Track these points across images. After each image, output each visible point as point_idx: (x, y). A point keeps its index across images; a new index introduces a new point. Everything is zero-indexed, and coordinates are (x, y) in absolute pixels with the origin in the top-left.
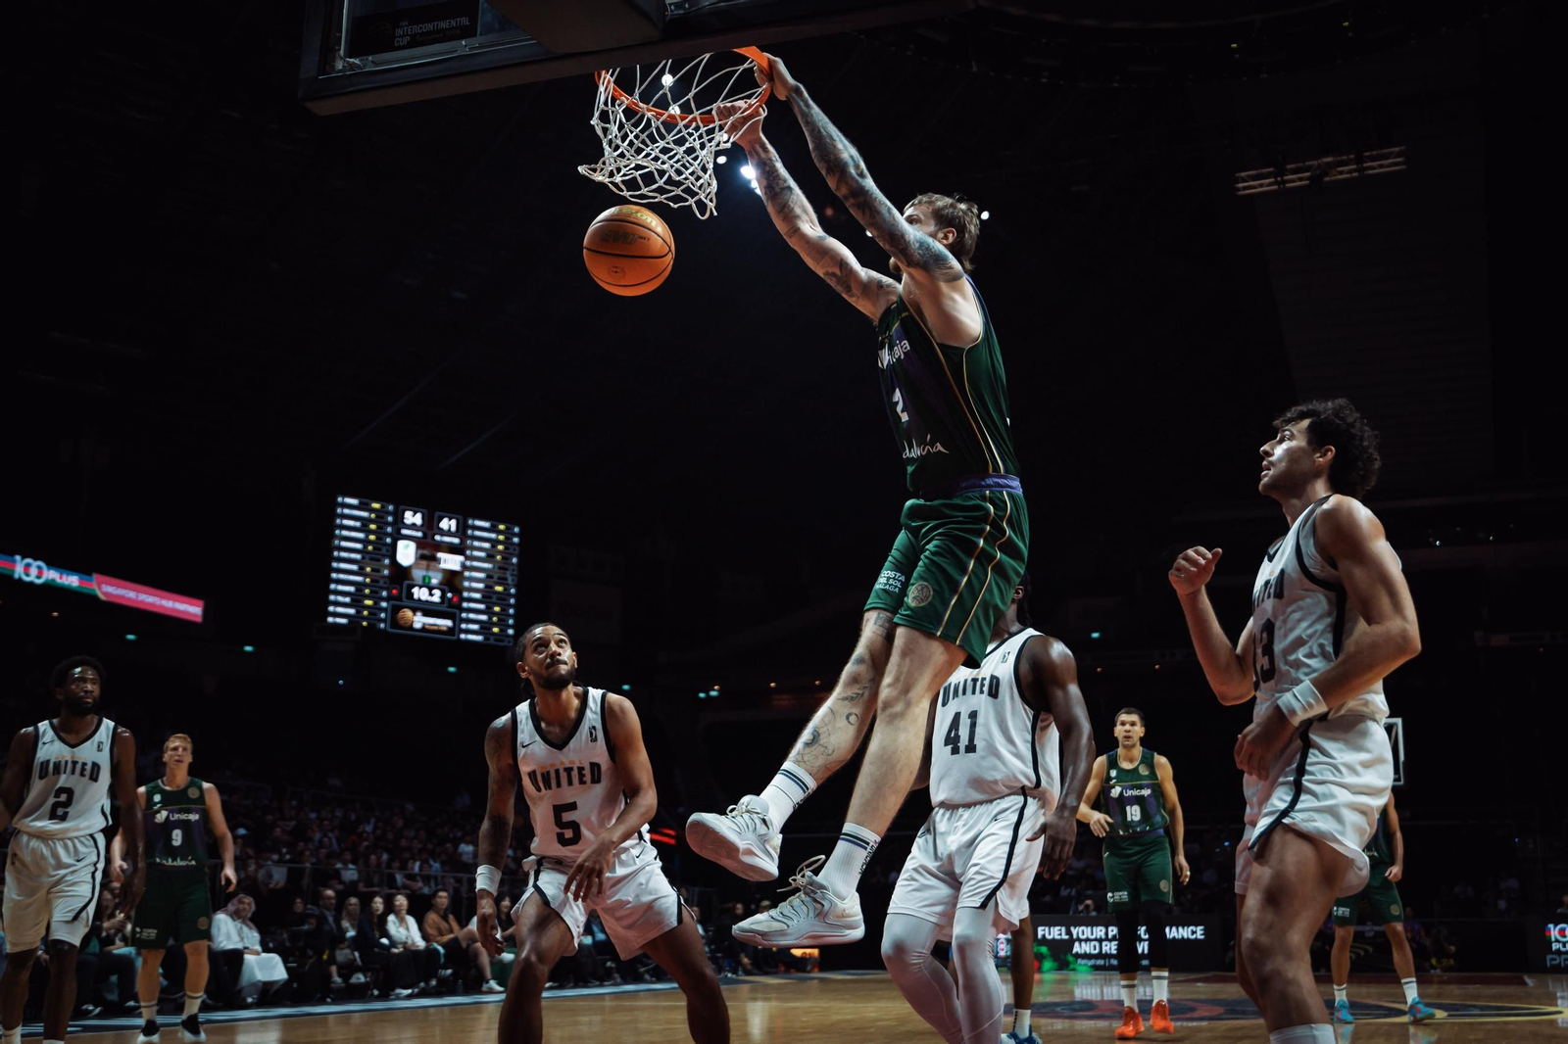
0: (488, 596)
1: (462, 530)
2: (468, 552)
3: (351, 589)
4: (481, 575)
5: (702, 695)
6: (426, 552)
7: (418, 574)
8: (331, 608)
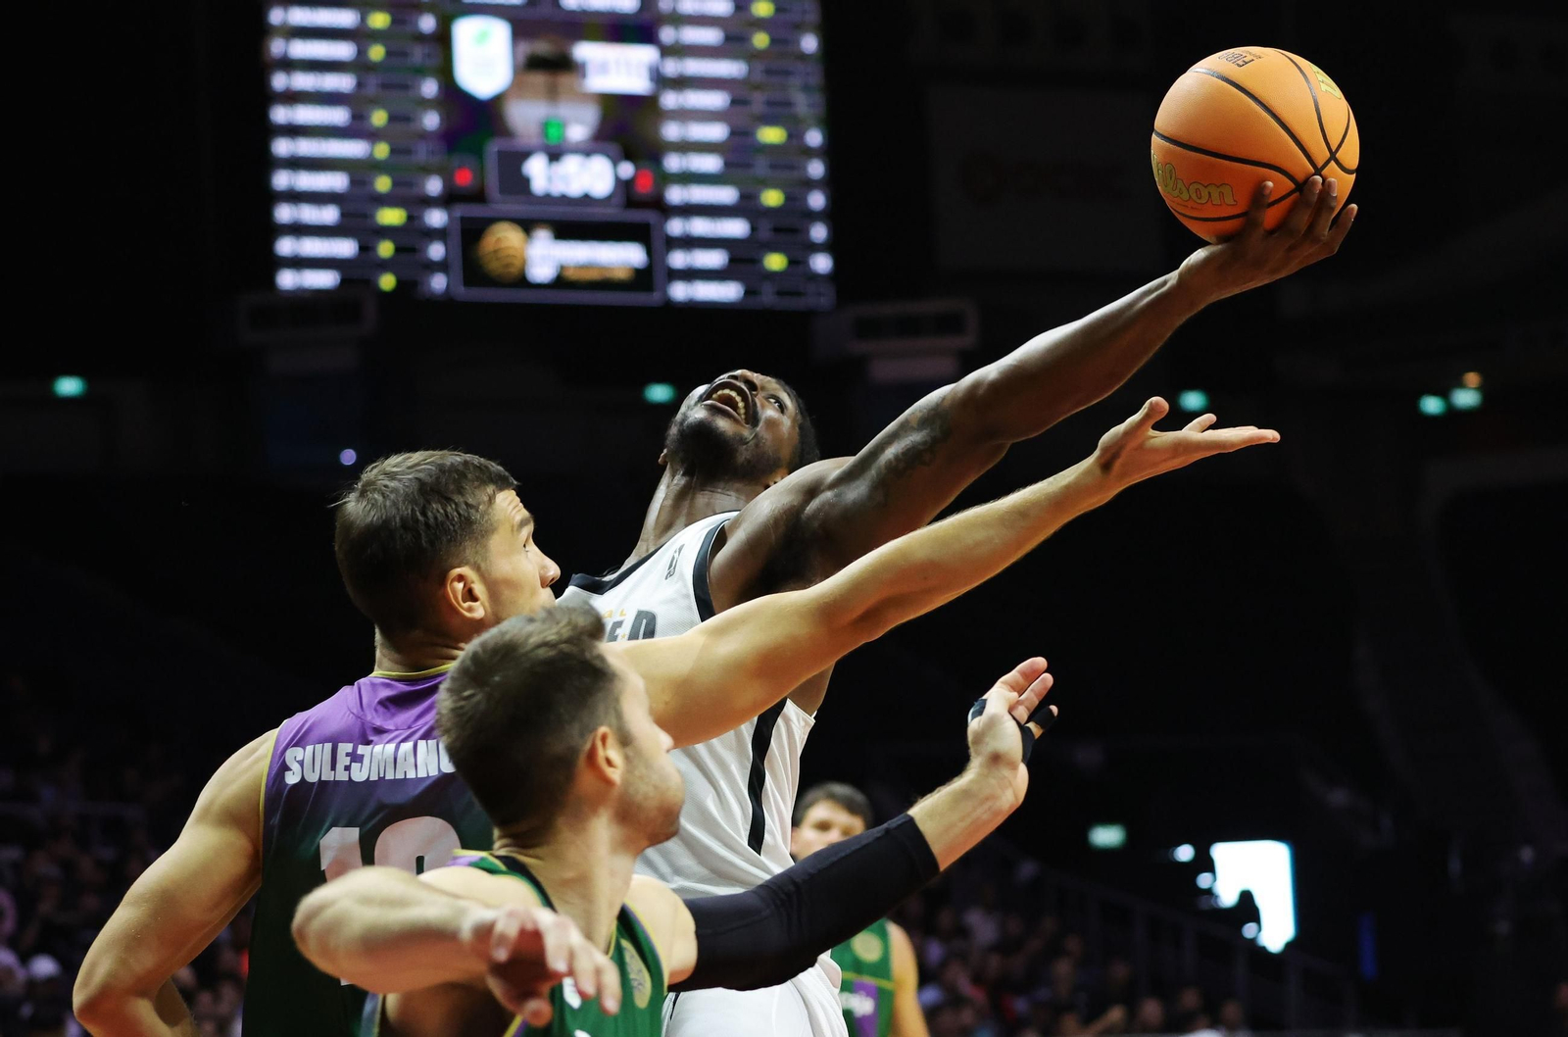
0: (739, 156)
2: (667, 34)
3: (336, 182)
4: (715, 100)
5: (1432, 405)
6: (542, 47)
7: (525, 116)
8: (285, 246)
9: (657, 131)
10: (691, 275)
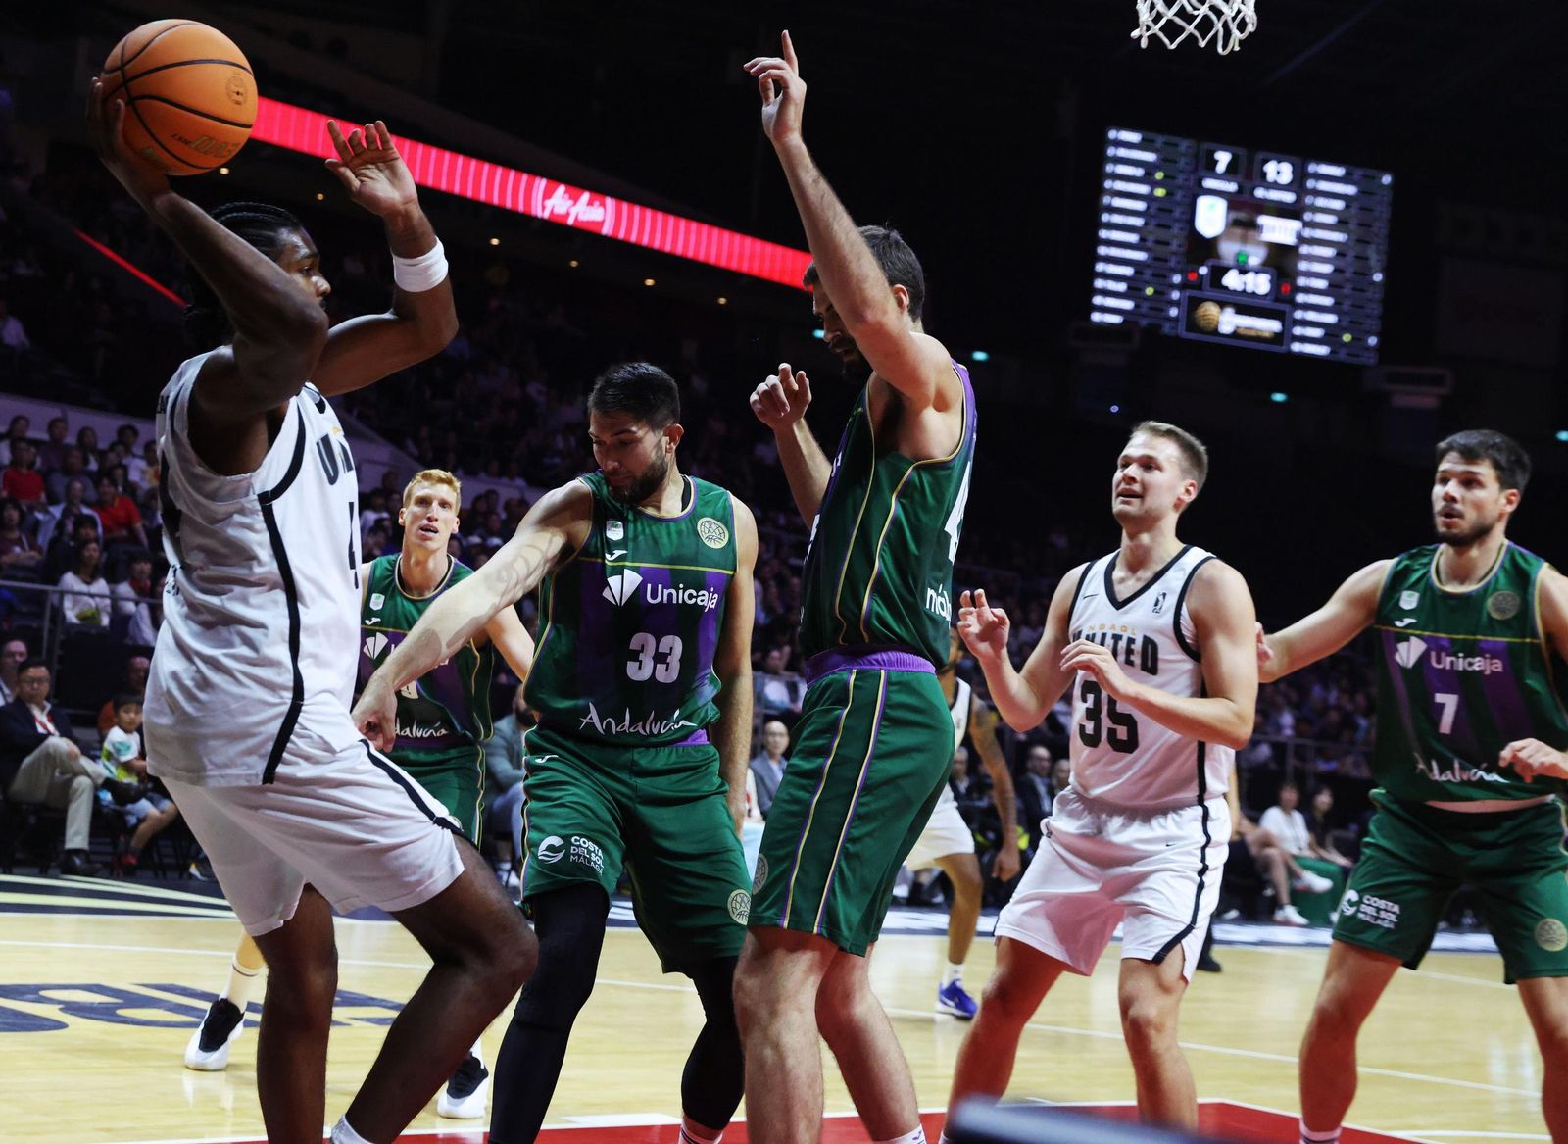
1: (1298, 184)
2: (1308, 216)
3: (1128, 271)
4: (1329, 252)
6: (1242, 215)
7: (1228, 250)
8: (1098, 300)
9: (1296, 265)
10: (1304, 339)
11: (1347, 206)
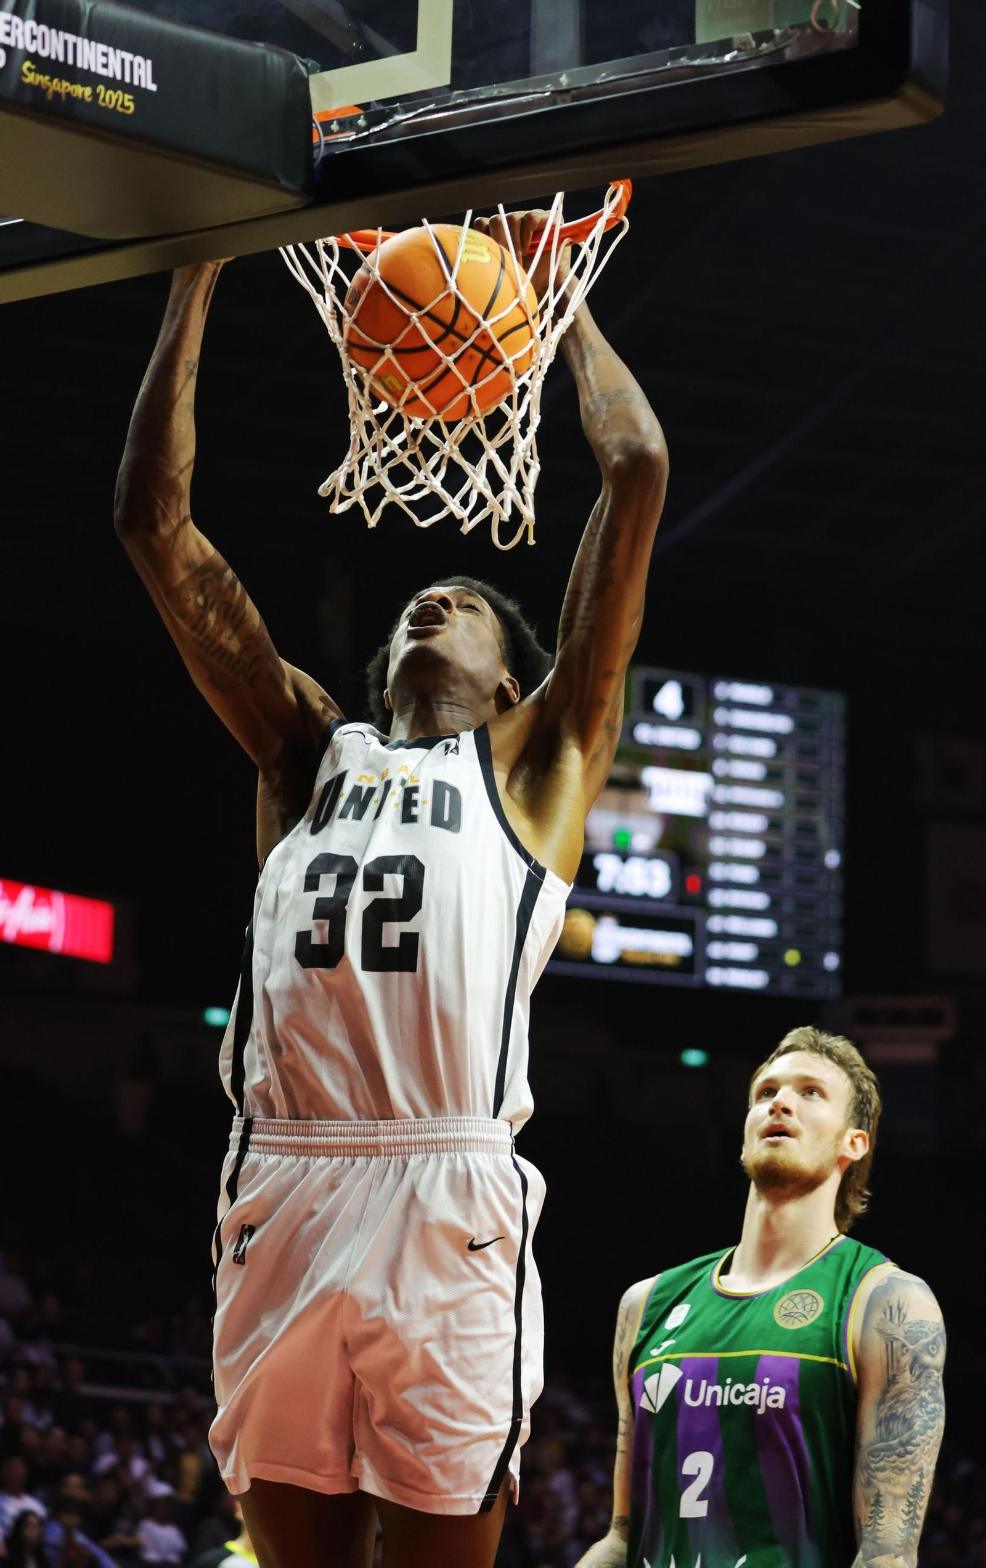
0: (773, 875)
1: (701, 714)
2: (720, 767)
4: (754, 823)
7: (600, 826)
9: (705, 844)
10: (726, 963)
11: (780, 749)
